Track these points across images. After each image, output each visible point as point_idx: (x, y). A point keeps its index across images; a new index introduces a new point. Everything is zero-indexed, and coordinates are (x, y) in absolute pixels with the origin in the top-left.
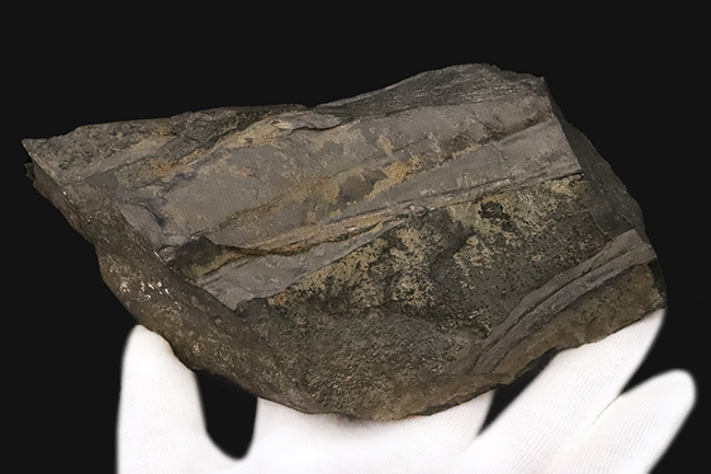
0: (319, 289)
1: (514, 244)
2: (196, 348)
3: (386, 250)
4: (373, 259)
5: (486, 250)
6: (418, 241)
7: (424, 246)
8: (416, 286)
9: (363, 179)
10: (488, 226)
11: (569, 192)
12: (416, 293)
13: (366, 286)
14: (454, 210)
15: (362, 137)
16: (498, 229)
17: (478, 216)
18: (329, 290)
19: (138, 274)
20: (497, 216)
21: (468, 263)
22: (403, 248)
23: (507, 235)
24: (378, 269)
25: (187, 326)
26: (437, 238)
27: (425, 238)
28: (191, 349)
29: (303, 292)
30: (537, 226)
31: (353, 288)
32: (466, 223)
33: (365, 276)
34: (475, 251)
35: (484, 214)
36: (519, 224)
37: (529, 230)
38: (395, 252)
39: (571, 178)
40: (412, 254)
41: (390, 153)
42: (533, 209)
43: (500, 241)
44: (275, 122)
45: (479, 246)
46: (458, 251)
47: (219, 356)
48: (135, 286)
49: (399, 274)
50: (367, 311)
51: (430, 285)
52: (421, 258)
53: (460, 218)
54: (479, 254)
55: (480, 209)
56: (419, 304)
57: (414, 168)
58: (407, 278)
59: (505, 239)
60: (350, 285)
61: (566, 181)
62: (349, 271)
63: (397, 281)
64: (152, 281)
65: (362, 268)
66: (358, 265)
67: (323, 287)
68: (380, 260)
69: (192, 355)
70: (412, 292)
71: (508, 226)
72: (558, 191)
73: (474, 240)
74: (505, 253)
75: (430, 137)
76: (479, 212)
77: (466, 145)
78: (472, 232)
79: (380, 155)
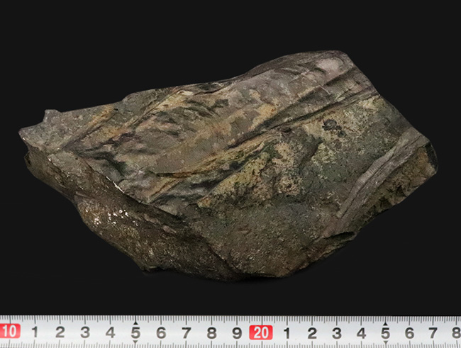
0: (231, 191)
1: (347, 146)
2: (151, 253)
3: (269, 160)
4: (262, 167)
5: (331, 151)
6: (289, 151)
7: (293, 154)
8: (292, 181)
9: (245, 118)
10: (330, 135)
11: (373, 107)
12: (293, 186)
13: (260, 186)
14: (307, 127)
15: (239, 93)
16: (335, 137)
17: (323, 129)
18: (237, 191)
19: (106, 208)
20: (334, 128)
21: (321, 162)
22: (280, 157)
23: (341, 140)
24: (266, 173)
25: (143, 237)
26: (300, 147)
27: (293, 148)
28: (147, 255)
29: (221, 196)
30: (359, 132)
31: (252, 188)
32: (316, 135)
33: (259, 179)
34: (324, 153)
35: (326, 128)
36: (347, 132)
37: (355, 135)
38: (275, 160)
39: (373, 98)
40: (286, 160)
41: (259, 100)
42: (355, 120)
43: (338, 145)
44: (181, 93)
45: (326, 150)
46: (314, 155)
47: (168, 254)
48: (104, 218)
49: (280, 175)
50: (262, 204)
51: (300, 180)
52: (292, 162)
53: (312, 132)
54: (327, 155)
55: (323, 125)
56: (295, 193)
57: (276, 107)
58: (286, 177)
59: (341, 143)
60: (250, 186)
61: (371, 100)
62: (248, 177)
63: (280, 179)
64: (115, 211)
65: (256, 174)
66: (253, 173)
67: (233, 190)
68: (266, 167)
69: (149, 258)
70: (290, 186)
71: (341, 134)
72: (367, 107)
73: (322, 146)
74: (342, 152)
75: (282, 86)
76: (323, 127)
77: (305, 88)
78: (320, 141)
79: (253, 101)
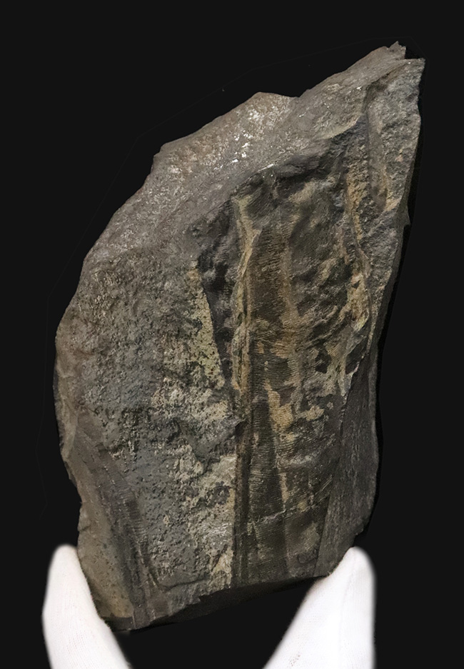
0: (193, 313)
1: (184, 503)
2: (175, 170)
3: (212, 385)
4: (207, 371)
5: (187, 477)
6: (212, 418)
7: (205, 422)
8: (172, 403)
9: (286, 383)
10: (207, 486)
11: (217, 569)
12: (165, 400)
13: (184, 356)
14: (231, 460)
15: (327, 394)
16: (202, 494)
17: (219, 480)
18: (189, 321)
19: (261, 135)
20: (215, 497)
21: (179, 456)
22: (210, 403)
23: (196, 500)
24: (197, 372)
25: (198, 168)
26: (211, 437)
27: (214, 425)
28: (176, 164)
29: (194, 297)
30: (194, 531)
31: (185, 344)
32: (215, 467)
33: (194, 359)
34: (189, 467)
35: (220, 487)
36: (202, 514)
37: (193, 522)
38: (208, 393)
39: (230, 576)
40: (202, 409)
41: (302, 415)
42: (212, 532)
43: (191, 492)
44: (366, 314)
45: (192, 472)
46: (193, 451)
47: (160, 191)
48: (250, 127)
50: (161, 350)
51: (169, 415)
52: (196, 416)
53: (222, 463)
54: (185, 470)
55: (225, 484)
56: (154, 400)
57: (282, 435)
58: (181, 398)
59: (192, 497)
60: (189, 343)
61: (228, 570)
62: (201, 346)
63: (182, 387)
64: (250, 148)
65: (201, 358)
66: (204, 356)
67: (194, 317)
68: (204, 378)
69: (171, 163)
70: (167, 398)
71: (202, 502)
72: (221, 560)
73: (199, 469)
74: (179, 493)
75: (308, 458)
76: (223, 482)
77: (290, 489)
78: (207, 470)
79: (305, 406)
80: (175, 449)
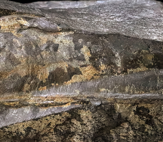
0: (21, 133)
1: (149, 132)
3: (68, 119)
4: (59, 122)
5: (131, 132)
6: (90, 119)
7: (94, 122)
9: (66, 71)
13: (51, 136)
14: (118, 106)
15: (72, 43)
16: (142, 122)
17: (133, 113)
18: (27, 135)
20: (144, 115)
21: (118, 136)
22: (80, 120)
23: (147, 126)
24: (61, 128)
26: (103, 119)
27: (95, 118)
29: (11, 133)
31: (43, 136)
32: (124, 115)
33: (52, 131)
34: (124, 130)
35: (137, 112)
38: (74, 121)
40: (85, 124)
43: (142, 128)
44: (18, 19)
45: (128, 129)
46: (114, 128)
49: (73, 134)
52: (90, 128)
53: (121, 111)
55: (135, 109)
58: (78, 137)
59: (145, 128)
60: (41, 134)
62: (43, 126)
63: (72, 136)
65: (51, 126)
66: (49, 124)
67: (24, 132)
68: (64, 124)
71: (150, 122)
73: (126, 125)
74: (142, 135)
75: (117, 55)
76: (134, 111)
77: (138, 66)
78: (126, 120)
79: (81, 58)
80: (113, 138)
